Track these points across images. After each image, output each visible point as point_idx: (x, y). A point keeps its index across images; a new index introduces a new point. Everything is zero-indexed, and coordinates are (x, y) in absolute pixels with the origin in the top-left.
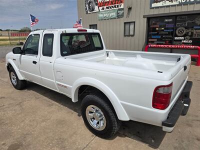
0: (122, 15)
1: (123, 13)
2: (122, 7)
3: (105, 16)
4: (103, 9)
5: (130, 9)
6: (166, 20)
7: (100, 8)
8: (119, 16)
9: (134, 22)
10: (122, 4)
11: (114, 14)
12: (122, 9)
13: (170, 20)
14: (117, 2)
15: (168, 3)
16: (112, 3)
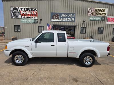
0: (37, 22)
1: (37, 21)
2: (37, 18)
3: (26, 21)
4: (25, 17)
5: (41, 20)
7: (23, 17)
8: (35, 23)
9: (44, 26)
10: (37, 17)
11: (32, 21)
14: (33, 15)
15: (58, 20)
16: (30, 15)
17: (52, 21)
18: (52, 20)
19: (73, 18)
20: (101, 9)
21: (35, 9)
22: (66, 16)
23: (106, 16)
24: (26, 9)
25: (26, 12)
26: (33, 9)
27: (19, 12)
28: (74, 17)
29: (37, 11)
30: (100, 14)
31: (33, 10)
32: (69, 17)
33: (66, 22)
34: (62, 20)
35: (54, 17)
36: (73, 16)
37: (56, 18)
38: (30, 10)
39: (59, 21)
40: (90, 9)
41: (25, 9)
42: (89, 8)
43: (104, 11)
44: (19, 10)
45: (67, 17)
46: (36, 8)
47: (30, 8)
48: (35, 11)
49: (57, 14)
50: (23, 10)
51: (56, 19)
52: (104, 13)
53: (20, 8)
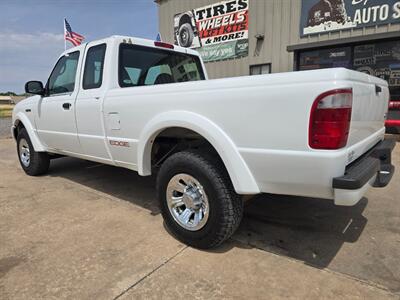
0: (246, 52)
1: (247, 48)
2: (245, 36)
3: (211, 54)
4: (209, 41)
5: (260, 39)
6: (333, 55)
7: (204, 40)
8: (239, 55)
9: (270, 64)
10: (246, 32)
11: (230, 51)
12: (246, 41)
13: (342, 54)
14: (235, 28)
15: (335, 26)
16: (226, 29)
17: (307, 35)
18: (307, 30)
21: (240, 2)
24: (212, 12)
25: (212, 21)
26: (235, 3)
27: (193, 28)
29: (247, 8)
31: (234, 6)
33: (383, 24)
37: (327, 14)
38: (225, 9)
41: (209, 11)
44: (195, 20)
47: (224, 3)
48: (240, 8)
50: (205, 15)
51: (328, 19)
53: (197, 13)
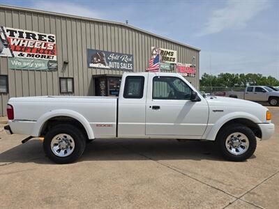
0: (56, 69)
1: (57, 66)
2: (55, 59)
3: (25, 64)
4: (22, 55)
5: (66, 63)
7: (16, 54)
8: (50, 70)
9: (73, 79)
10: (55, 57)
11: (43, 66)
12: (55, 62)
14: (46, 52)
15: (102, 66)
16: (38, 51)
17: (91, 67)
18: (91, 65)
19: (129, 62)
20: (169, 51)
21: (49, 37)
22: (117, 58)
23: (175, 62)
24: (25, 35)
25: (24, 41)
26: (45, 36)
27: (3, 41)
28: (132, 62)
29: (55, 43)
30: (167, 59)
31: (45, 38)
32: (124, 62)
33: (118, 70)
34: (111, 65)
35: (95, 59)
36: (130, 60)
37: (99, 60)
38: (37, 37)
39: (104, 67)
40: (154, 49)
41: (21, 33)
42: (152, 48)
43: (172, 54)
44: (5, 36)
45: (120, 61)
46: (52, 35)
47: (36, 33)
48: (49, 41)
49: (101, 52)
50: (17, 35)
51: (99, 62)
52: (173, 57)
53: (8, 31)
